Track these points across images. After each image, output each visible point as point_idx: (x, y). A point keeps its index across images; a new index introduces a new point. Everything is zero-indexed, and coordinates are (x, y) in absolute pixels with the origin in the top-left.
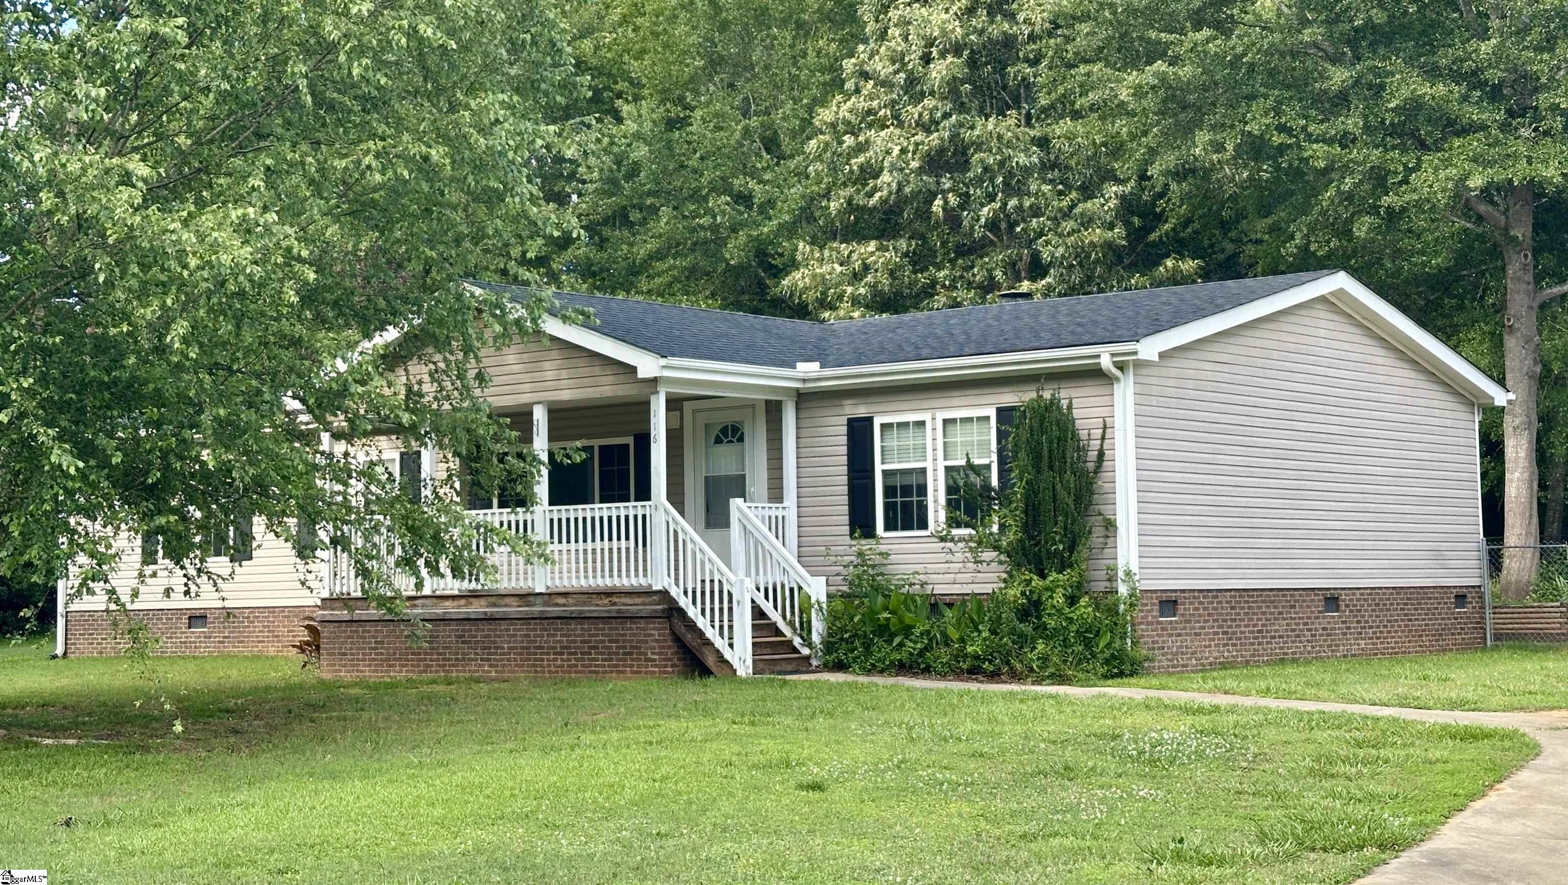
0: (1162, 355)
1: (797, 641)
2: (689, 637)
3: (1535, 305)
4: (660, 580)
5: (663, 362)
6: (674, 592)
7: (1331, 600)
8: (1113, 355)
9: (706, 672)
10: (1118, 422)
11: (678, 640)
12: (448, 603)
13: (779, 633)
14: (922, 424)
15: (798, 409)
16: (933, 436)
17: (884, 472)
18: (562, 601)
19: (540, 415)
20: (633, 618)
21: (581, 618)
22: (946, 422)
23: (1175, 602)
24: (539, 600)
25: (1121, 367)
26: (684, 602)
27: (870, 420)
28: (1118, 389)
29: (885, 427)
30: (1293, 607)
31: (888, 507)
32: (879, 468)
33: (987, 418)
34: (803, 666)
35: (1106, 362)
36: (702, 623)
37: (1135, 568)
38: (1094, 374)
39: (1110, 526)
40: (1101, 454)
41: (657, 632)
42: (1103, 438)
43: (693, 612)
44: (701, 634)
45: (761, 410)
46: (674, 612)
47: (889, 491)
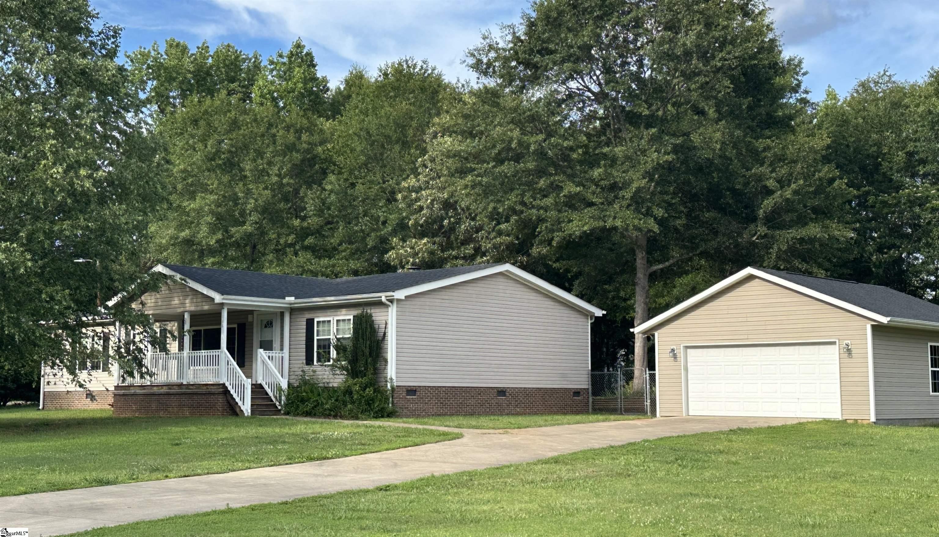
0: (406, 297)
1: (277, 403)
2: (231, 401)
3: (648, 274)
4: (223, 380)
5: (222, 297)
6: (227, 384)
7: (502, 392)
8: (386, 297)
9: (237, 415)
10: (389, 322)
11: (228, 402)
12: (155, 388)
13: (272, 401)
14: (329, 321)
15: (291, 315)
16: (333, 327)
17: (318, 340)
18: (191, 387)
19: (187, 316)
20: (214, 394)
21: (196, 394)
22: (338, 321)
23: (415, 391)
24: (184, 387)
25: (391, 301)
26: (230, 388)
27: (313, 320)
28: (390, 309)
29: (318, 322)
30: (480, 394)
31: (318, 353)
32: (316, 338)
33: (350, 320)
34: (277, 412)
35: (384, 299)
36: (235, 396)
37: (394, 377)
38: (379, 304)
39: (386, 361)
40: (385, 334)
41: (221, 399)
42: (385, 328)
43: (232, 392)
44: (234, 399)
45: (279, 315)
46: (226, 392)
47: (319, 347)
